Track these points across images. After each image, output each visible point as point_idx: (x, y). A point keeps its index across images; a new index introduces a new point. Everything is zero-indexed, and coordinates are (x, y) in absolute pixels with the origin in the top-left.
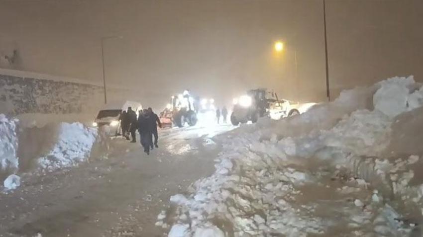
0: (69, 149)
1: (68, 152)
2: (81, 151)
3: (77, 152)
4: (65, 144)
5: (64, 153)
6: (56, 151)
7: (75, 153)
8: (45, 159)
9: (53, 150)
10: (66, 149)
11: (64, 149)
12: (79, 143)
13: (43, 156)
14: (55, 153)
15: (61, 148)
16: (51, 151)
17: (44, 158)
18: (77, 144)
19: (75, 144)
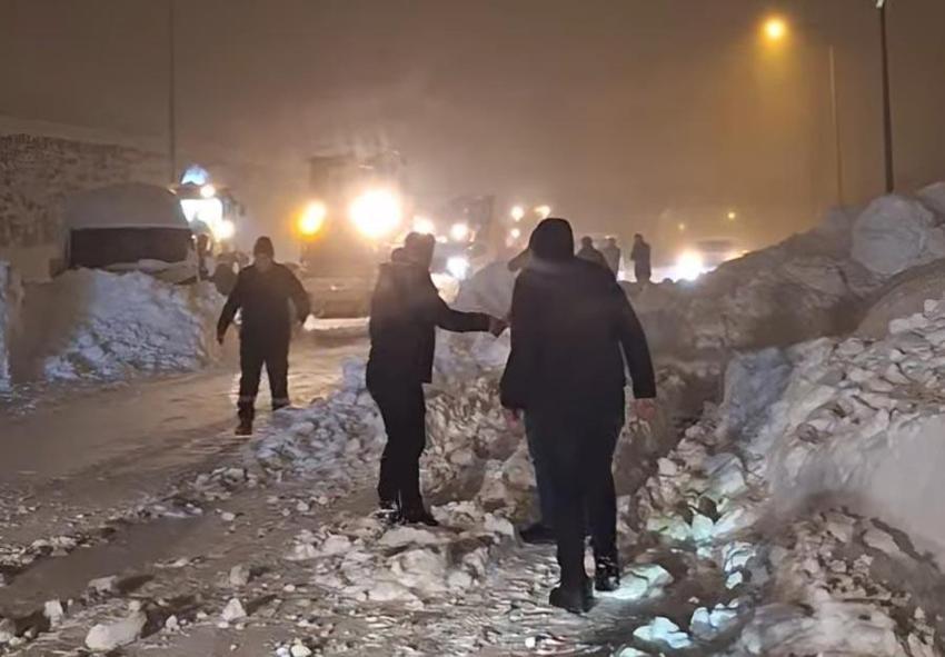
0: (115, 338)
1: (116, 347)
2: (145, 345)
3: (135, 346)
4: (105, 327)
5: (105, 348)
6: (85, 343)
7: (132, 349)
8: (62, 360)
9: (76, 341)
10: (107, 339)
11: (104, 338)
12: (139, 325)
13: (54, 353)
14: (81, 347)
15: (95, 336)
16: (71, 343)
17: (58, 359)
18: (134, 326)
19: (130, 329)
